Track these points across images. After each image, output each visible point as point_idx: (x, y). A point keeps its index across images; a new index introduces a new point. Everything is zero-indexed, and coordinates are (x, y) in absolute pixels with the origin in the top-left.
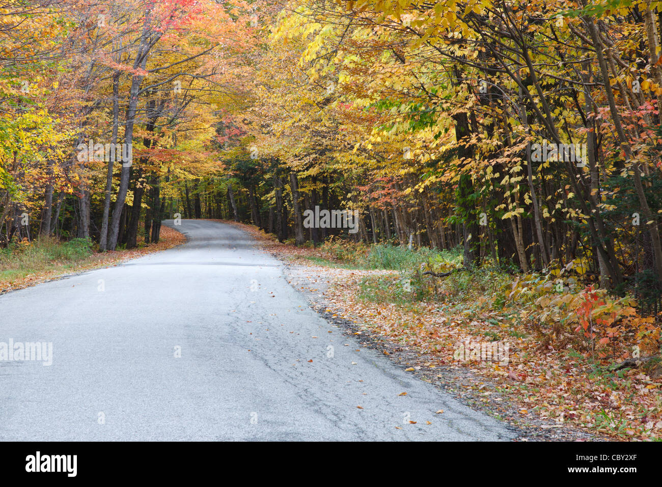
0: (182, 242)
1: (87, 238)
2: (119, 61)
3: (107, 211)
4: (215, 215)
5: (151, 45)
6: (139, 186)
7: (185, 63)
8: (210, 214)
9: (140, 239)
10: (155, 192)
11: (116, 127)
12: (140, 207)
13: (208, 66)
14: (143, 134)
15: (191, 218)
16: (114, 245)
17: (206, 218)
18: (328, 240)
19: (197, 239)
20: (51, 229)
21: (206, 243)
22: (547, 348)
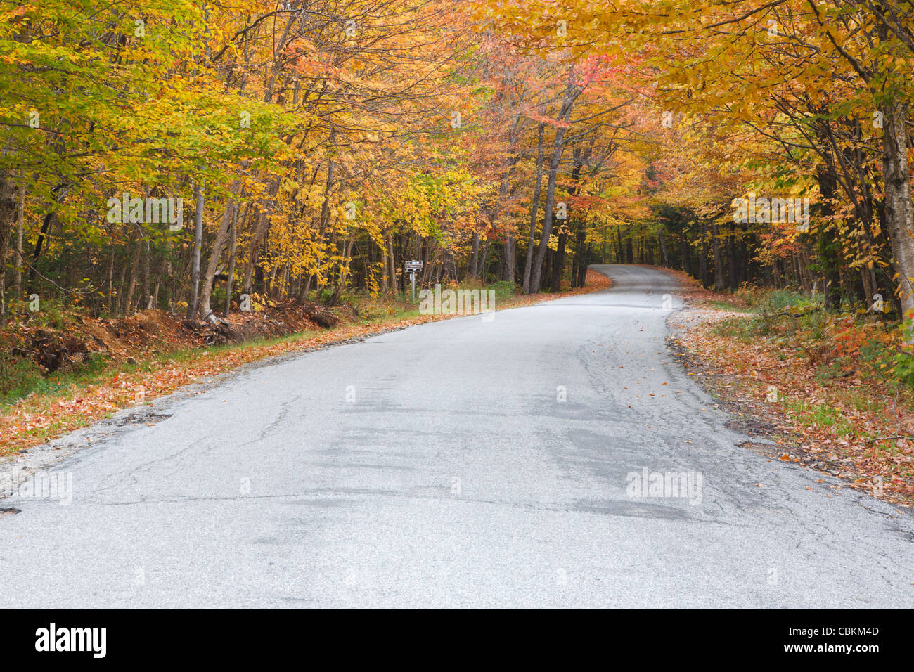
0: (608, 286)
1: (512, 280)
2: (544, 114)
3: (530, 256)
4: (647, 261)
5: (576, 97)
6: (560, 232)
7: (609, 113)
8: (642, 259)
9: (566, 282)
10: (582, 236)
11: (540, 176)
12: (563, 252)
13: (627, 116)
14: (569, 182)
15: (622, 263)
16: (536, 289)
17: (638, 263)
18: (742, 286)
19: (622, 285)
20: (477, 273)
21: (630, 288)
22: (812, 365)
